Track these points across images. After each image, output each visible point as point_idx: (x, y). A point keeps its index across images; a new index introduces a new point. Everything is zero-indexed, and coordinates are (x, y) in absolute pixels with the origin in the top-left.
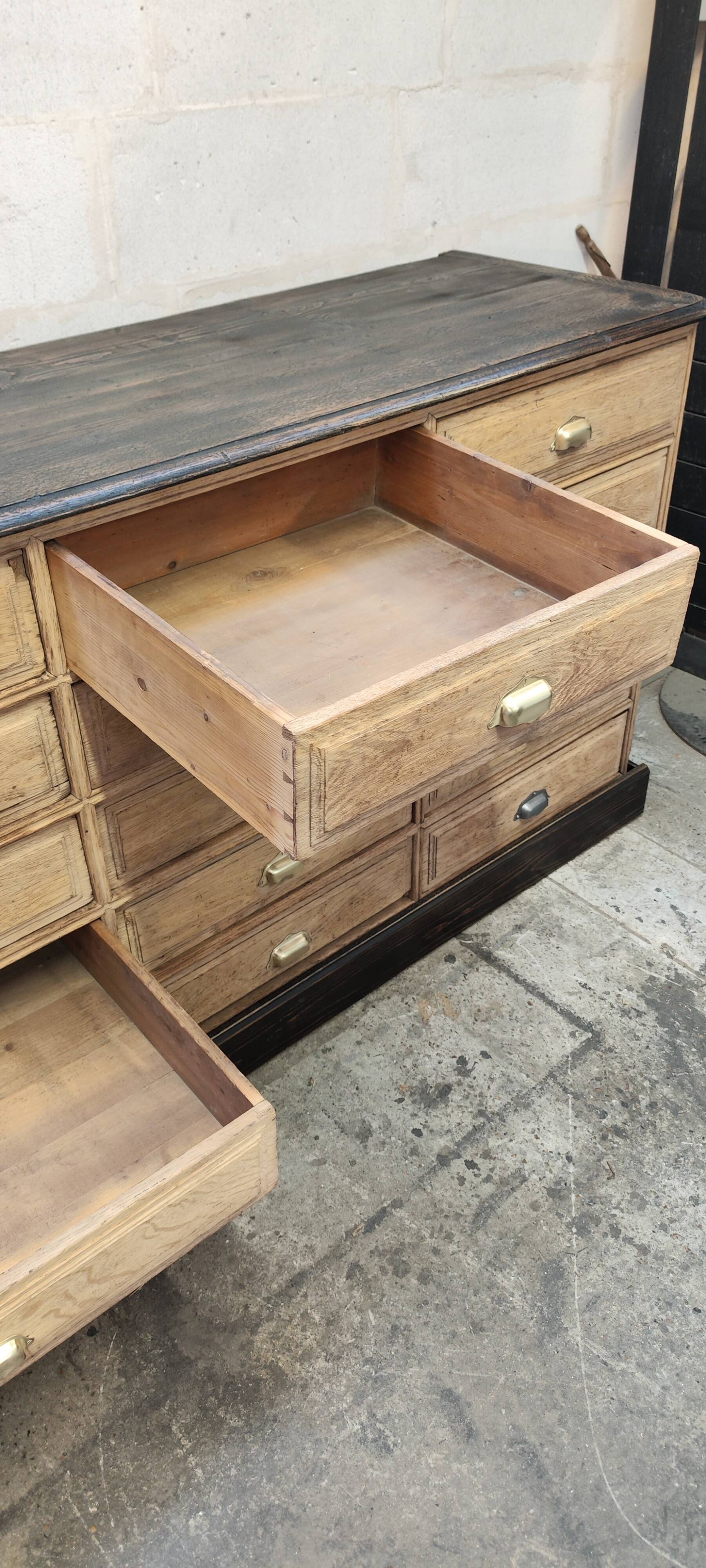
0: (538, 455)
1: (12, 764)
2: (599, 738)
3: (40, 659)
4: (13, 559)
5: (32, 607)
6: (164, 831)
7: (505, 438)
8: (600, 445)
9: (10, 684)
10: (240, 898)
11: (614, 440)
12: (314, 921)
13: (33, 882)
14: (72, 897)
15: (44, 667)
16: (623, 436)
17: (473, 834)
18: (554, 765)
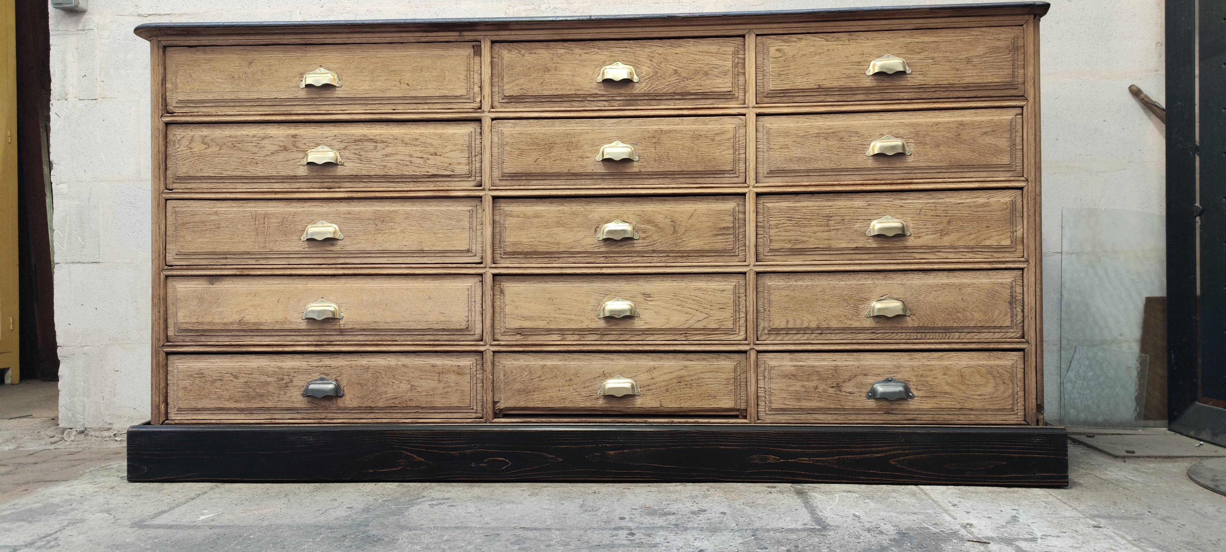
0: (853, 75)
1: (452, 151)
2: (981, 363)
3: (478, 100)
4: (476, 46)
5: (480, 72)
6: (533, 238)
7: (818, 57)
8: (923, 83)
9: (460, 107)
10: (582, 318)
11: (941, 83)
12: (644, 377)
13: (449, 228)
14: (468, 251)
15: (479, 105)
16: (952, 82)
17: (814, 384)
18: (915, 363)
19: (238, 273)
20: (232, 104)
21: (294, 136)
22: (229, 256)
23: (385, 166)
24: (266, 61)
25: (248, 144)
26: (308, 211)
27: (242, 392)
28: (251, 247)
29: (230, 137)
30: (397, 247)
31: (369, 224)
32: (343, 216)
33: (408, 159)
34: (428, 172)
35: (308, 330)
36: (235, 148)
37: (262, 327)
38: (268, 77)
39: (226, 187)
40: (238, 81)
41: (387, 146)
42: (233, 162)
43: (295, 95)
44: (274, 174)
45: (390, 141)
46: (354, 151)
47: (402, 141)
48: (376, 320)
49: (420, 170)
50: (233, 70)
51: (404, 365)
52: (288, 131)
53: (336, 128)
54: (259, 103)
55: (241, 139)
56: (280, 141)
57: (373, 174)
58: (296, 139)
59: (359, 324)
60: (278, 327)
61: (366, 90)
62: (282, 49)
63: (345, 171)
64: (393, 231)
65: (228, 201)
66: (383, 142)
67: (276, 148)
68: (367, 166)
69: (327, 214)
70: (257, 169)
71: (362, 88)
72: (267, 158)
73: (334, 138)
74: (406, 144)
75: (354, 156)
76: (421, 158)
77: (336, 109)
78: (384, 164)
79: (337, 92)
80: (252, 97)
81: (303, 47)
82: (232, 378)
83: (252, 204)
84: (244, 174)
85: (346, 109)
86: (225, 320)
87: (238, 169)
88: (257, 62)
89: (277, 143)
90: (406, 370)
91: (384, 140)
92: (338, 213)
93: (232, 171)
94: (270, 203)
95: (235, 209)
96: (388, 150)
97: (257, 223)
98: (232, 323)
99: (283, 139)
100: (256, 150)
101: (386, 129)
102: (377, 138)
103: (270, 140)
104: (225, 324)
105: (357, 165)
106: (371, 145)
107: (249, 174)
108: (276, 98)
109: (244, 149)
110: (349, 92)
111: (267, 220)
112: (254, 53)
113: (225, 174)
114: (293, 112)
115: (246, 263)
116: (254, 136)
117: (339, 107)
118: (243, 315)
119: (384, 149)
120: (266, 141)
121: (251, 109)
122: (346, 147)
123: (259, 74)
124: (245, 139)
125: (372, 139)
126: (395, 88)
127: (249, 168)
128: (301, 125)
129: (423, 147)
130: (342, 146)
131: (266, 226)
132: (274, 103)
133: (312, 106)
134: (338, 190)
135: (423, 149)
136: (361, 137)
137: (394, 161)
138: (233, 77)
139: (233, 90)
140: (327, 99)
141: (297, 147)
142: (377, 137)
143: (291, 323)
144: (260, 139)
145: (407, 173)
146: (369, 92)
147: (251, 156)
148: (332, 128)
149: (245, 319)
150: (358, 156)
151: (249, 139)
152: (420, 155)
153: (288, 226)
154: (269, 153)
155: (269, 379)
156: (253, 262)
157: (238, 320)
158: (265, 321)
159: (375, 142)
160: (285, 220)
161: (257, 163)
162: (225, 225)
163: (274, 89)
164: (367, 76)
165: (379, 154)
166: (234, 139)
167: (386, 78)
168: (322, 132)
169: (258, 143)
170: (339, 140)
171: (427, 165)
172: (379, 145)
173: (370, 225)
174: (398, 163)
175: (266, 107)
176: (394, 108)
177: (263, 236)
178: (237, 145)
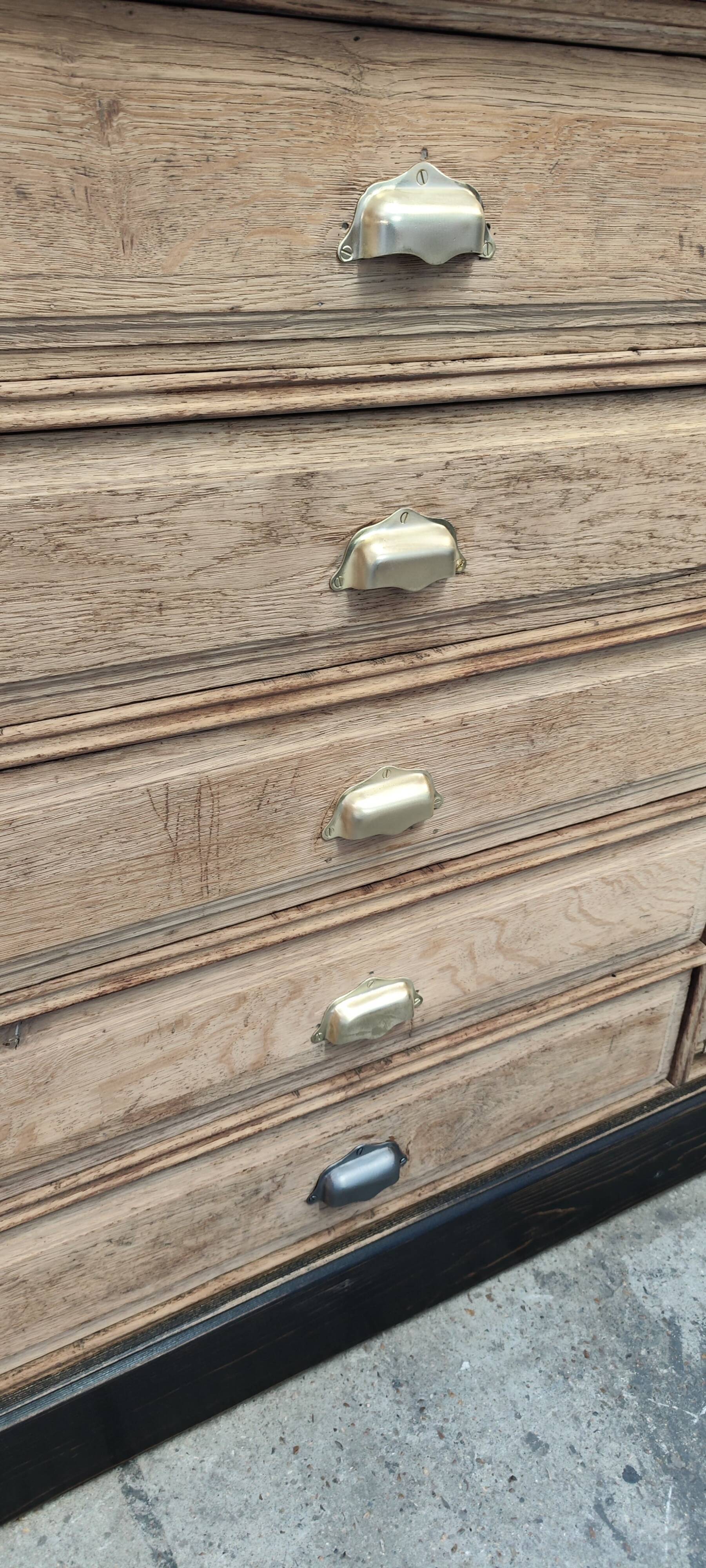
19: (108, 988)
20: (22, 341)
21: (305, 479)
22: (72, 951)
23: (582, 559)
24: (187, 106)
25: (120, 532)
26: (342, 744)
27: (143, 1264)
28: (157, 901)
29: (34, 503)
30: (577, 789)
31: (514, 743)
32: (447, 738)
33: (646, 524)
34: (687, 561)
35: (329, 1060)
36: (63, 554)
37: (199, 1102)
38: (198, 198)
39: (28, 716)
40: (47, 216)
41: (598, 489)
42: (62, 615)
43: (313, 295)
44: (231, 638)
45: (609, 469)
46: (503, 517)
47: (641, 465)
48: (501, 980)
49: (669, 556)
50: (16, 149)
51: (546, 1050)
52: (270, 456)
53: (441, 430)
54: (152, 335)
55: (84, 511)
56: (250, 505)
57: (545, 588)
58: (312, 493)
59: (457, 1005)
60: (246, 1083)
61: (569, 272)
62: (249, 38)
63: (469, 593)
64: (574, 748)
65: (46, 767)
66: (589, 475)
67: (237, 534)
68: (533, 563)
69: (399, 739)
70: (165, 630)
71: (561, 263)
72: (202, 580)
73: (440, 474)
74: (648, 475)
75: (498, 534)
76: (681, 517)
77: (453, 353)
78: (582, 550)
79: (472, 282)
80: (126, 305)
81: (345, 35)
82: (112, 1248)
83: (143, 760)
84: (113, 658)
85: (488, 349)
86: (79, 1127)
87: (84, 640)
88: (144, 107)
89: (239, 515)
90: (547, 1057)
91: (592, 466)
92: (432, 728)
93: (62, 653)
94: (208, 745)
95: (83, 792)
96: (600, 503)
97: (172, 820)
98: (101, 1128)
99: (261, 496)
100: (151, 552)
101: (597, 426)
102: (576, 462)
103: (208, 507)
104: (79, 1137)
105: (504, 566)
106: (551, 489)
107: (133, 655)
108: (234, 311)
109: (104, 555)
110: (515, 281)
111: (206, 803)
112: (116, 47)
113: (31, 669)
114: (302, 373)
115: (135, 951)
116: (140, 494)
117: (464, 347)
118: (136, 1094)
119: (587, 500)
120: (192, 512)
121: (114, 363)
122: (479, 503)
123: (156, 178)
124: (102, 510)
125: (558, 468)
126: (661, 265)
127: (133, 631)
128: (317, 428)
129: (690, 481)
130: (466, 501)
131: (206, 821)
132: (220, 333)
133: (367, 344)
134: (435, 656)
135: (692, 486)
136: (529, 464)
137: (608, 539)
138: (22, 194)
139: (28, 268)
140: (430, 314)
141: (315, 525)
142: (575, 459)
143: (283, 1062)
144: (167, 503)
145: (635, 573)
146: (580, 281)
147: (134, 580)
148: (426, 430)
149: (143, 1102)
150: (510, 536)
151: (123, 509)
152: (678, 507)
153: (278, 806)
154: (205, 558)
155: (219, 1208)
156: (159, 939)
157: (121, 1113)
158: (206, 1085)
159: (565, 478)
160: (269, 789)
161: (161, 608)
162: (52, 857)
163: (226, 266)
164: (582, 210)
165: (568, 521)
166: (56, 515)
167: (639, 220)
168: (399, 453)
169: (162, 523)
170: (460, 481)
171: (690, 538)
172: (575, 486)
173: (517, 748)
174: (618, 543)
175: (182, 353)
176: (636, 341)
177: (196, 860)
178: (72, 539)
